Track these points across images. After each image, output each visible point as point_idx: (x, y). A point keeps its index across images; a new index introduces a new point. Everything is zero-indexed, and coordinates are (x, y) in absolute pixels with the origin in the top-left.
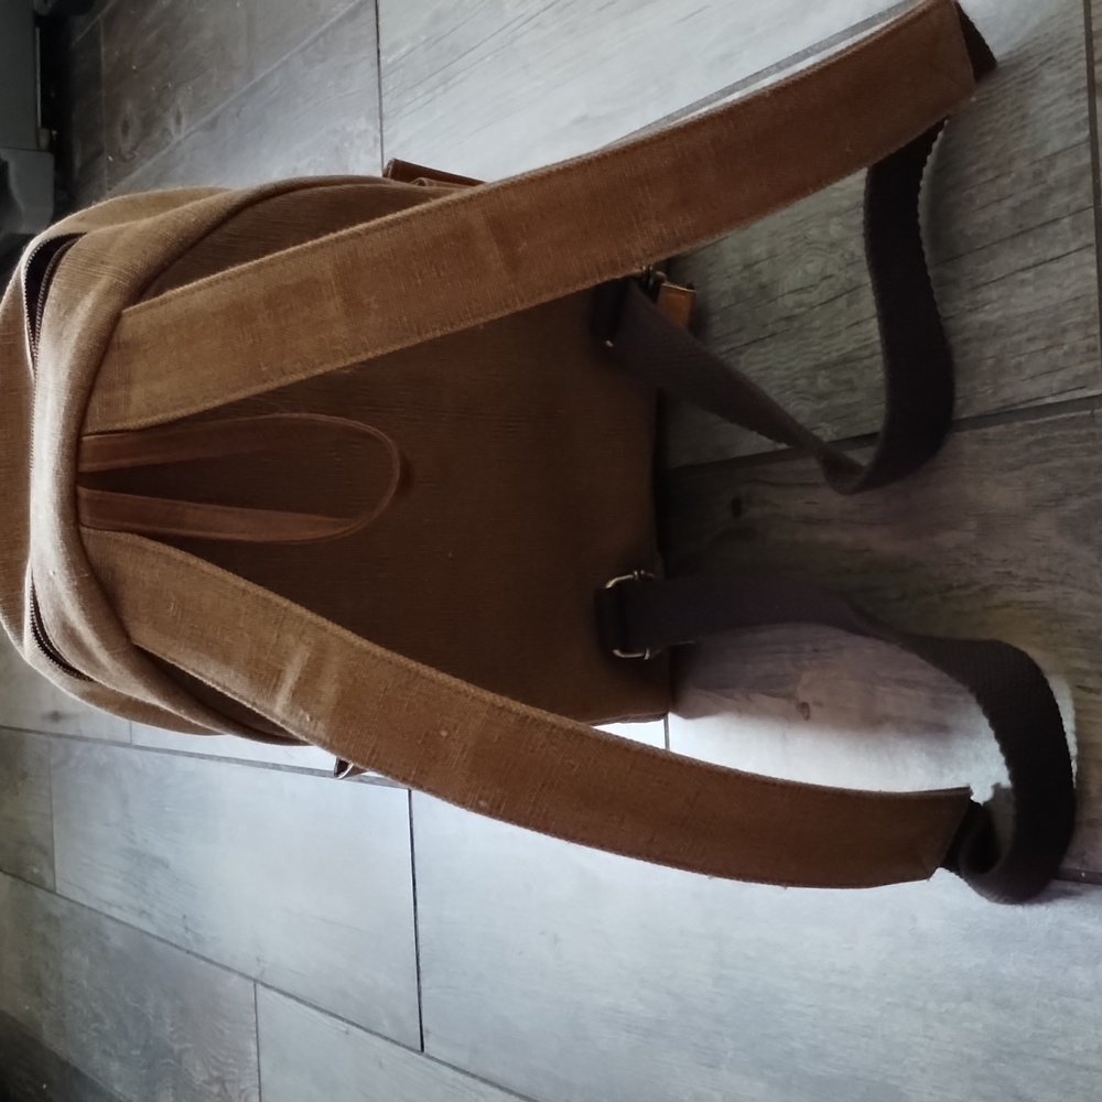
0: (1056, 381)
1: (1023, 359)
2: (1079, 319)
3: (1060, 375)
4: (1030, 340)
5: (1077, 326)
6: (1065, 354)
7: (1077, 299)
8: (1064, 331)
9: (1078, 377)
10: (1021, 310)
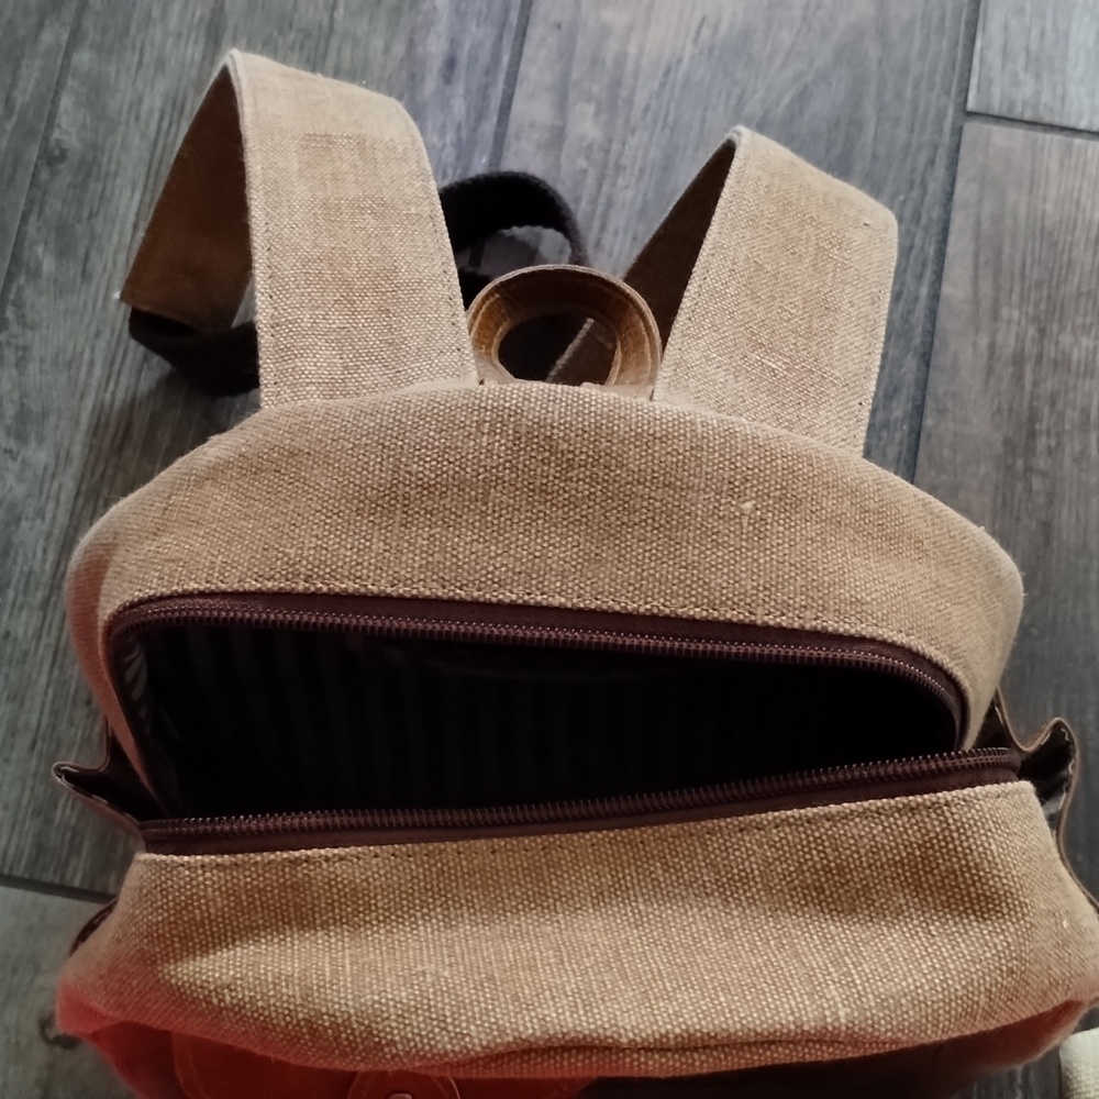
0: (994, 57)
1: (1027, 19)
2: (1044, 99)
3: (997, 62)
4: (1042, 34)
5: (1038, 93)
6: (1016, 74)
7: (1063, 99)
8: (1038, 77)
9: (990, 83)
10: (1074, 27)
